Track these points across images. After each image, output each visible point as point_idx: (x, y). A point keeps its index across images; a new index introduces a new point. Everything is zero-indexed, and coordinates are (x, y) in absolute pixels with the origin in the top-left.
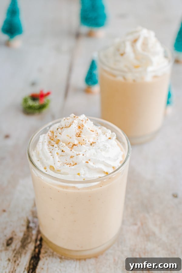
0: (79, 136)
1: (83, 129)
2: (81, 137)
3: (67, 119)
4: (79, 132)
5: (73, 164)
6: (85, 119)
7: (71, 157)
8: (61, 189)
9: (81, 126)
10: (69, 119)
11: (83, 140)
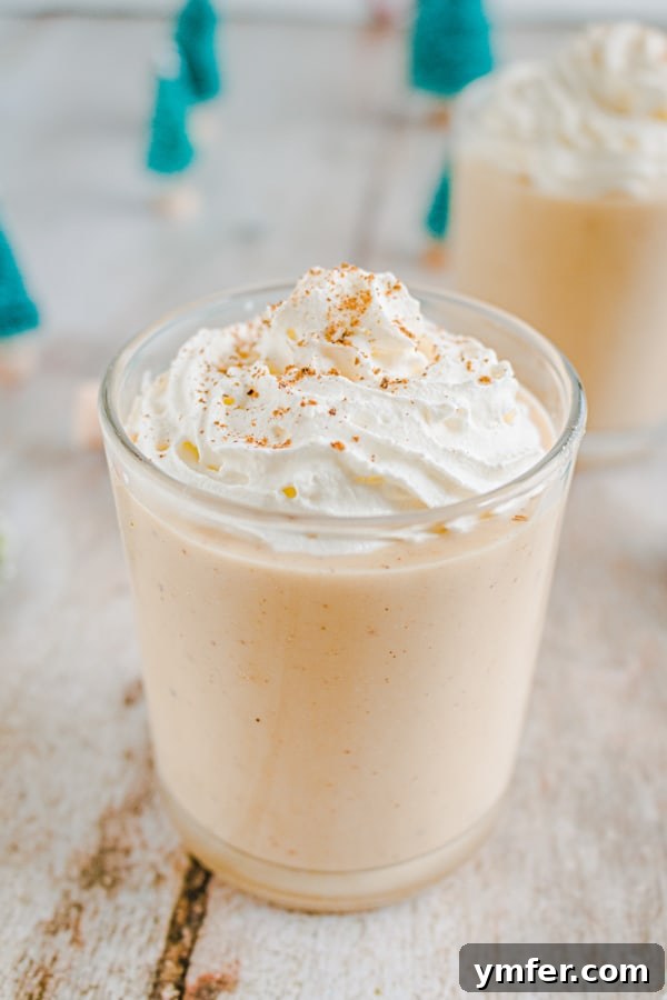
0: (342, 342)
1: (366, 311)
2: (350, 344)
3: (312, 272)
4: (348, 320)
5: (276, 443)
6: (389, 284)
7: (276, 412)
8: (195, 542)
9: (362, 297)
10: (319, 272)
11: (357, 362)
